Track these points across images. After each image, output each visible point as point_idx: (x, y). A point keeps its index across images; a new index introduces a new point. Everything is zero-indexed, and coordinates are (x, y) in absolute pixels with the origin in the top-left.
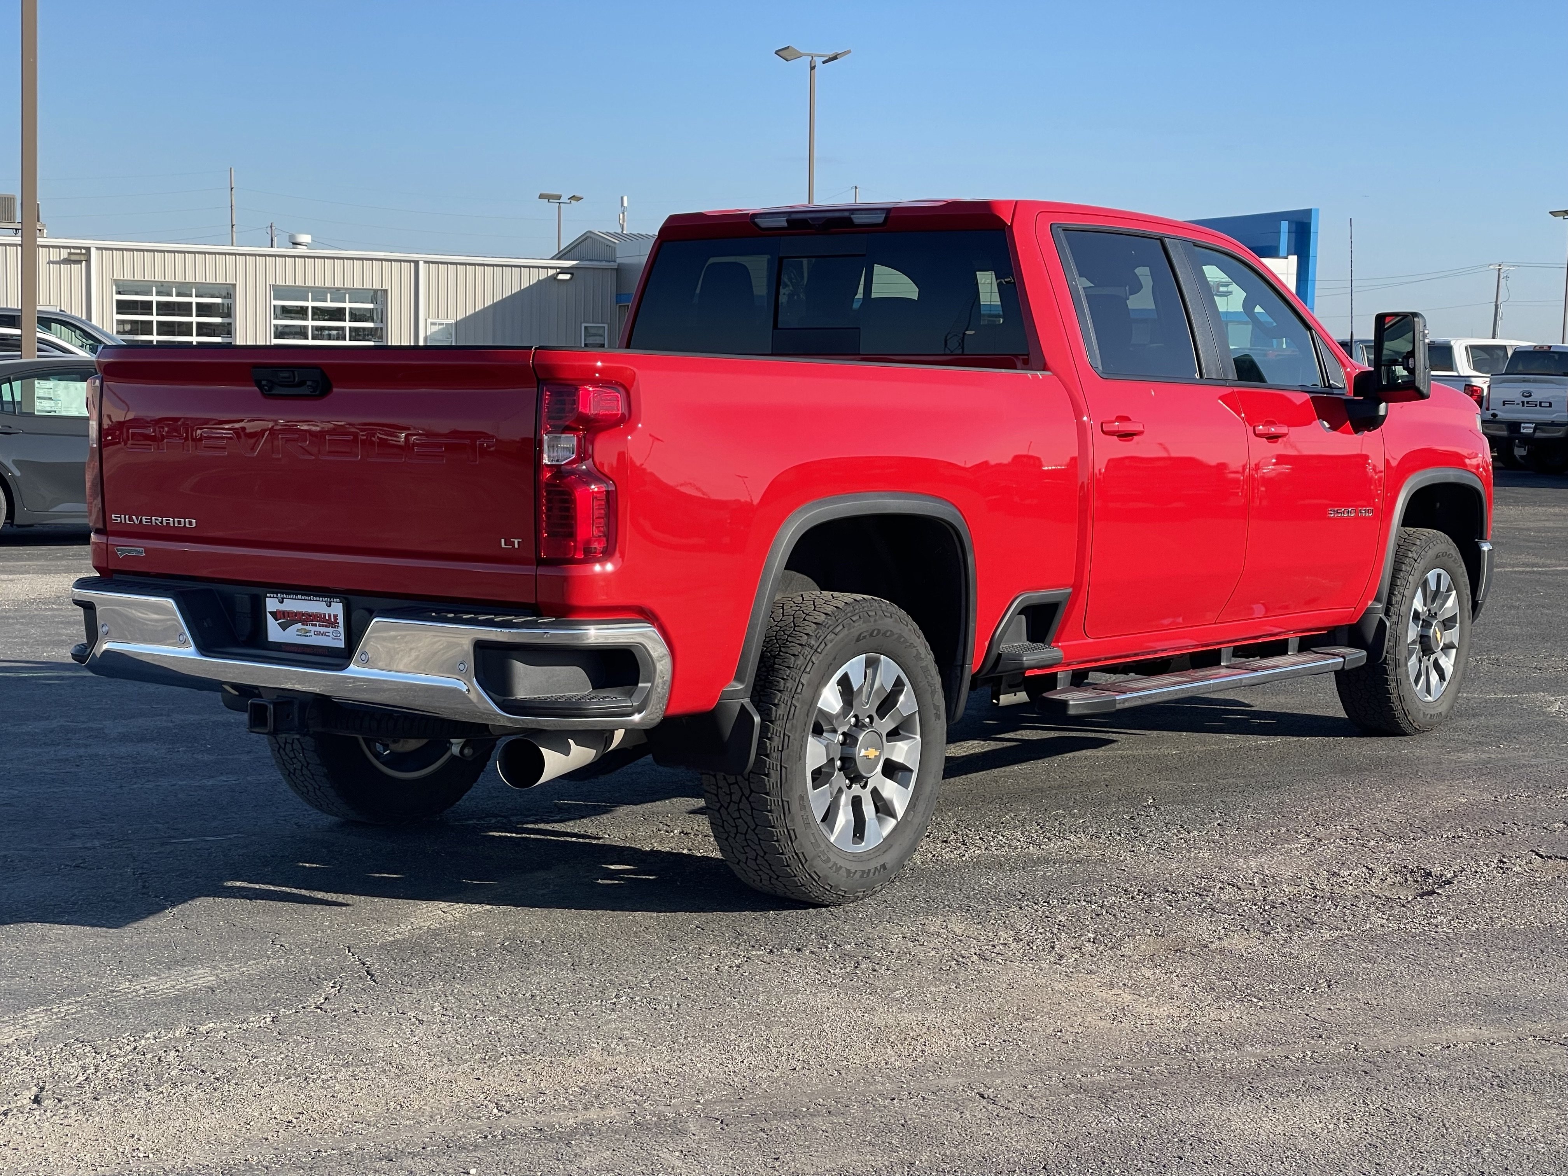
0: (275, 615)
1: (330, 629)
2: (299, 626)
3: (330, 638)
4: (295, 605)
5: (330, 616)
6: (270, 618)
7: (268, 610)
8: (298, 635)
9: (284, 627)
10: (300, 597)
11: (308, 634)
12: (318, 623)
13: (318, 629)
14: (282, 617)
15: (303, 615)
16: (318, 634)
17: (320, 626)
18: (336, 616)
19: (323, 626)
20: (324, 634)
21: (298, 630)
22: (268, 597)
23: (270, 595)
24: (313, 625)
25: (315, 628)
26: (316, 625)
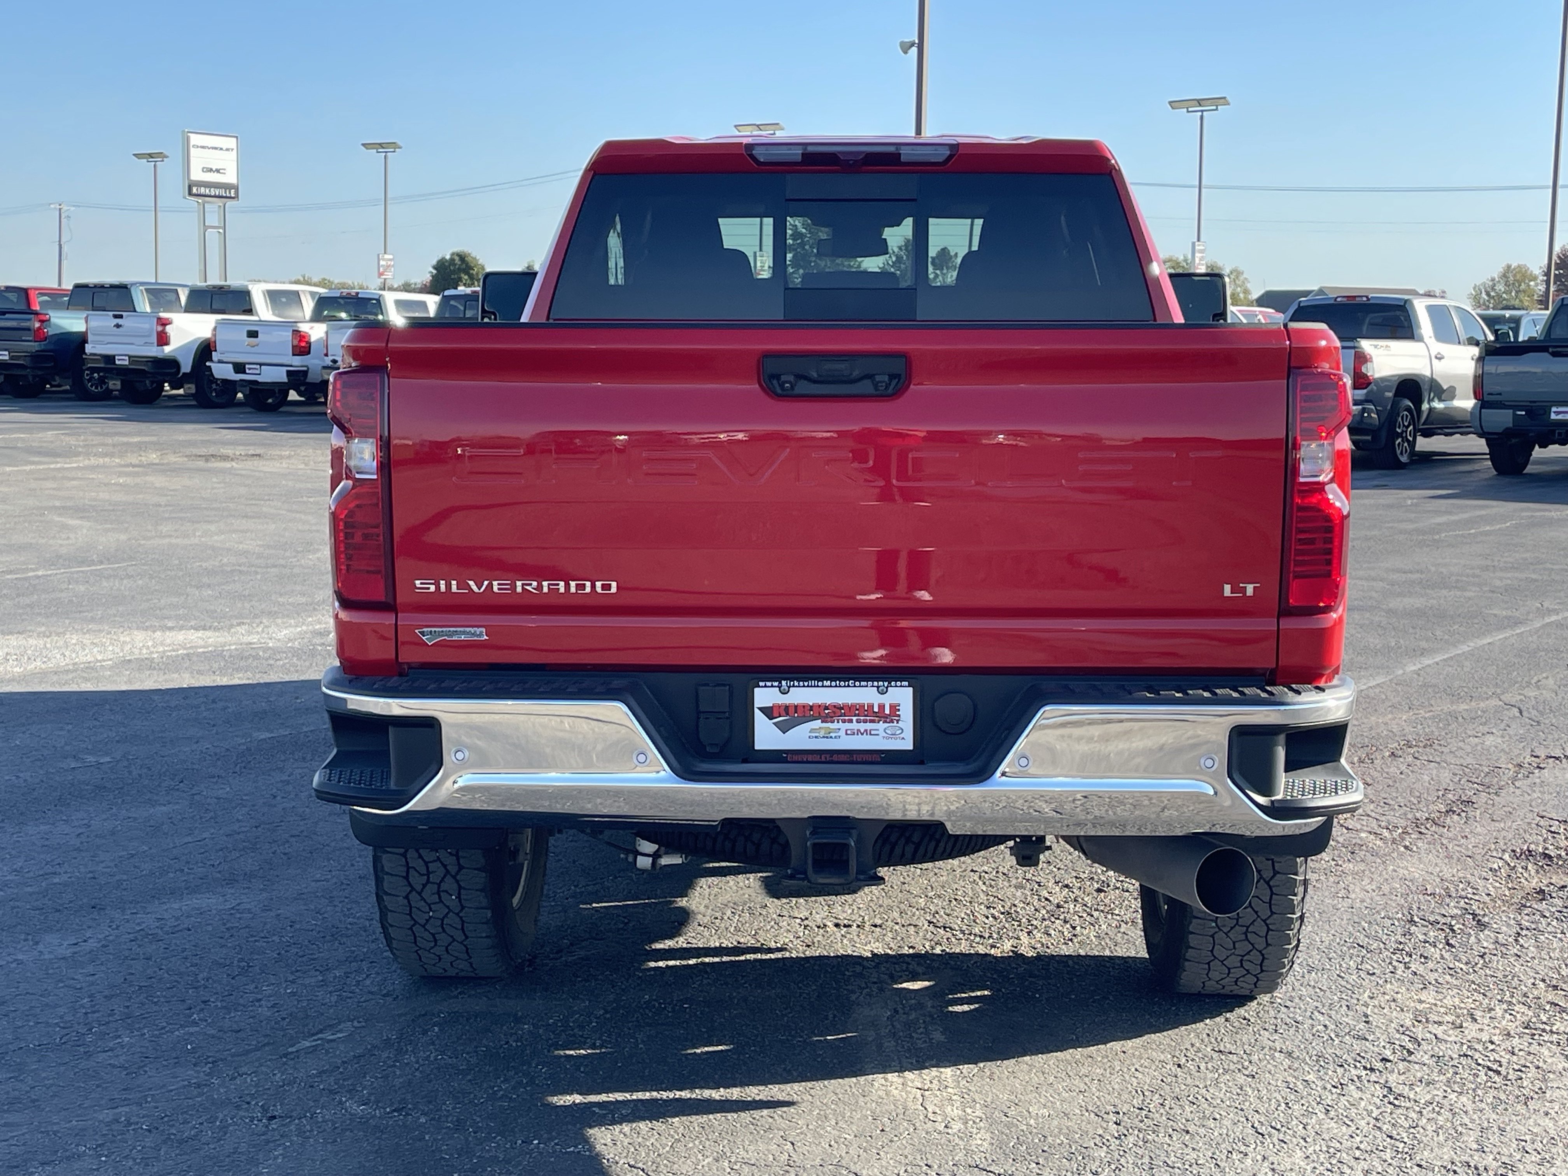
0: (769, 712)
1: (881, 726)
2: (817, 724)
3: (880, 737)
4: (811, 695)
5: (883, 706)
6: (759, 716)
7: (757, 704)
8: (811, 737)
9: (784, 728)
11: (833, 735)
12: (854, 719)
13: (855, 726)
14: (783, 713)
15: (827, 708)
16: (852, 733)
17: (858, 721)
18: (894, 708)
19: (866, 721)
20: (869, 732)
21: (812, 731)
22: (759, 686)
23: (761, 684)
24: (844, 721)
25: (848, 726)
26: (851, 721)
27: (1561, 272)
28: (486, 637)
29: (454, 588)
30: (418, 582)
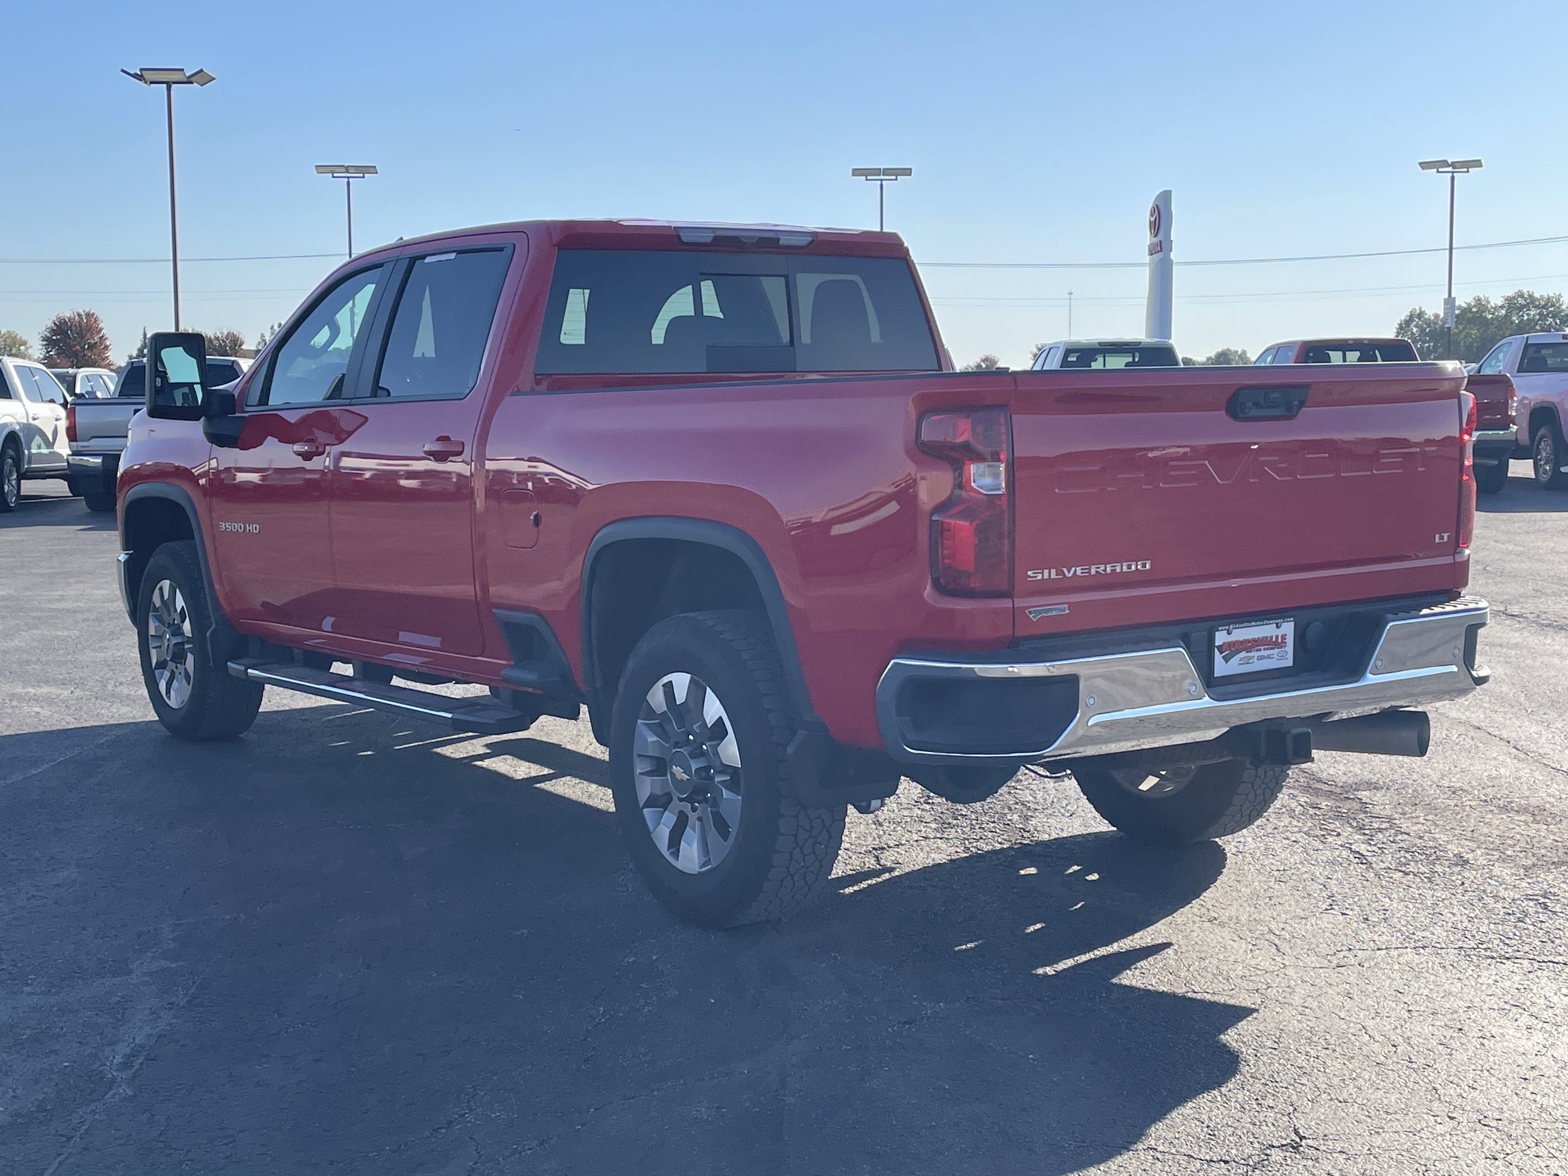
0: (1221, 649)
1: (1277, 651)
2: (1243, 654)
3: (1276, 659)
4: (1242, 634)
5: (1277, 637)
7: (1216, 643)
8: (1239, 664)
9: (1228, 659)
10: (1253, 623)
11: (1251, 661)
12: (1262, 648)
14: (1228, 648)
15: (1250, 642)
16: (1261, 658)
17: (1264, 649)
18: (1284, 637)
19: (1268, 649)
20: (1269, 657)
21: (1241, 659)
22: (1218, 631)
23: (1220, 628)
24: (1257, 651)
25: (1259, 653)
26: (1260, 650)
27: (59, 337)
28: (1068, 612)
29: (1053, 575)
30: (1029, 573)
